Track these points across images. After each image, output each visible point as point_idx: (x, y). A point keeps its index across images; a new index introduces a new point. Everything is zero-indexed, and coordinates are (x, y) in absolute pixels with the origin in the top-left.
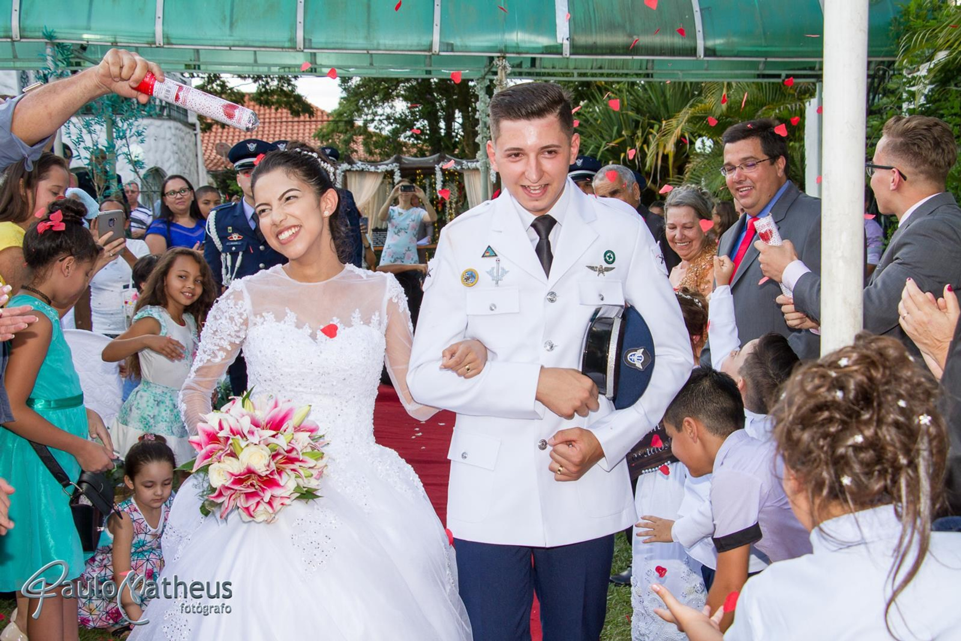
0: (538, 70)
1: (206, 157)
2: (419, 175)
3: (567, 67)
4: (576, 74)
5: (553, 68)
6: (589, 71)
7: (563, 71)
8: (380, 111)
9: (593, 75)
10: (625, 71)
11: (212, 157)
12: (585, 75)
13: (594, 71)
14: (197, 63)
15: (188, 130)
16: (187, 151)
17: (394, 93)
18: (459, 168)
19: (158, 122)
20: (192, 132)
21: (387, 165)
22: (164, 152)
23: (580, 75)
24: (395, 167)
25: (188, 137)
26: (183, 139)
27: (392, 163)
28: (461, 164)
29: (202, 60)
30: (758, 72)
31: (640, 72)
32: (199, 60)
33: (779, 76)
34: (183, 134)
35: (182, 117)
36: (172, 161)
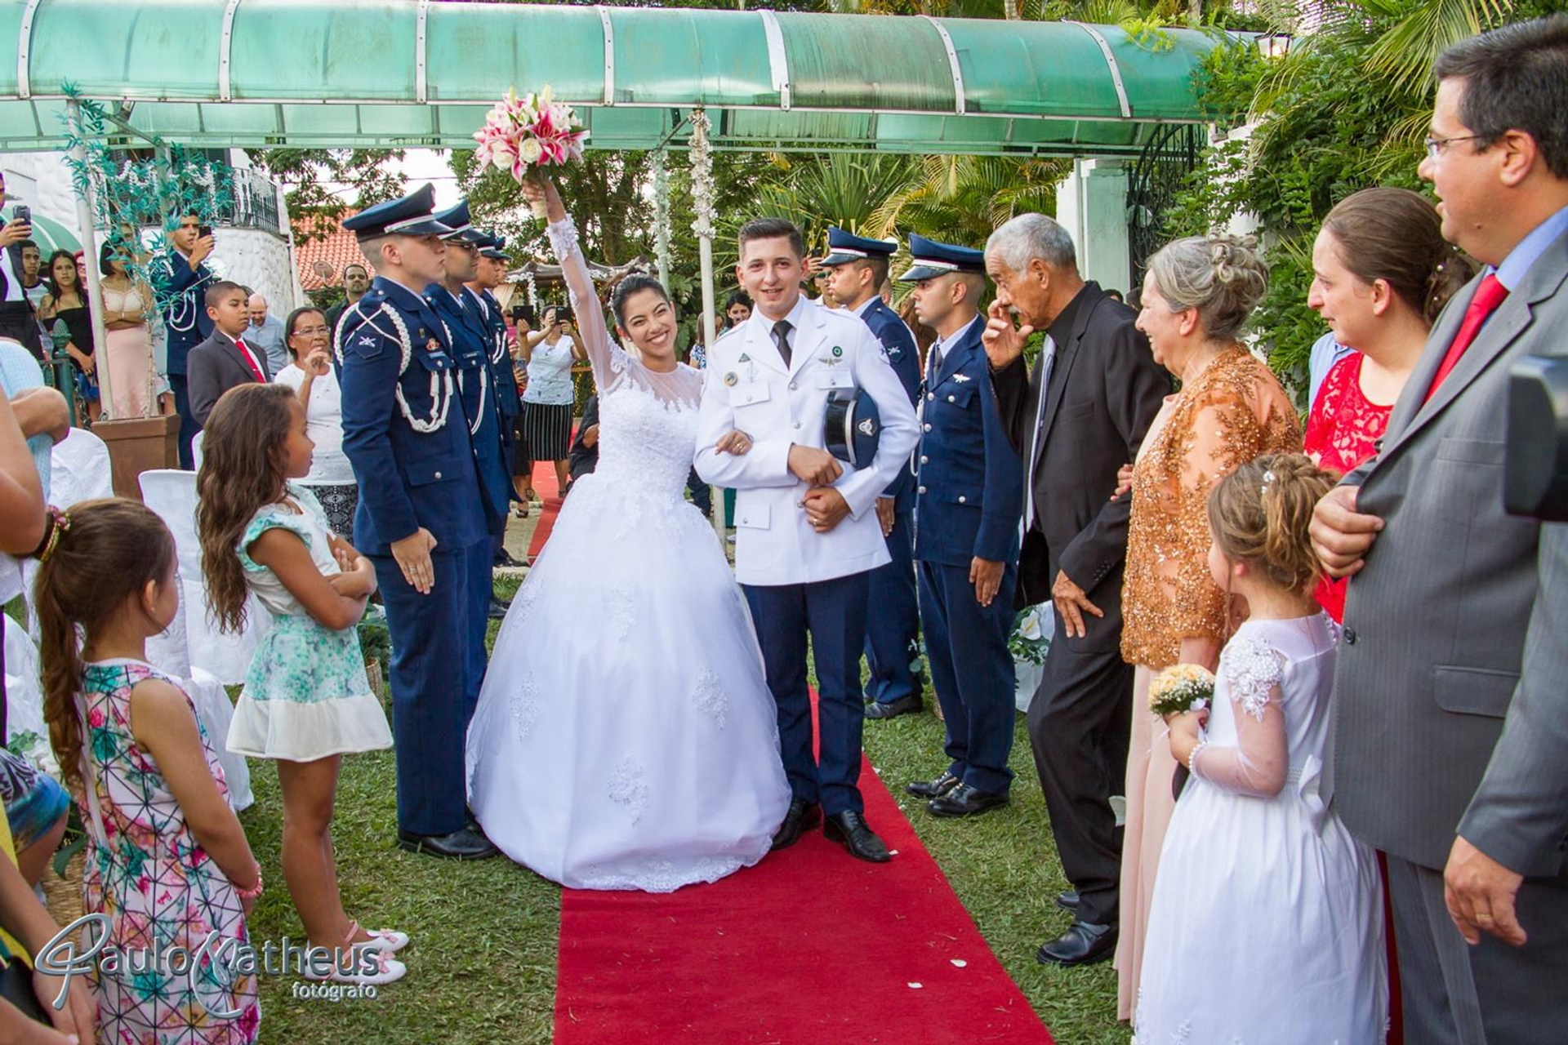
0: (730, 139)
1: (303, 278)
2: (555, 286)
3: (767, 135)
4: (778, 144)
5: (750, 135)
6: (796, 140)
7: (762, 140)
8: (500, 219)
9: (800, 145)
10: (841, 141)
11: (310, 278)
12: (790, 144)
13: (801, 140)
14: (282, 135)
15: (280, 242)
16: (279, 267)
17: (516, 199)
18: (605, 276)
19: (243, 233)
20: (285, 245)
21: (519, 274)
22: (251, 269)
23: (784, 144)
24: (528, 276)
25: (279, 249)
26: (273, 253)
27: (525, 272)
28: (608, 271)
29: (287, 131)
30: (1005, 144)
31: (860, 141)
32: (284, 132)
33: (1029, 149)
34: (273, 247)
35: (272, 228)
36: (261, 278)
